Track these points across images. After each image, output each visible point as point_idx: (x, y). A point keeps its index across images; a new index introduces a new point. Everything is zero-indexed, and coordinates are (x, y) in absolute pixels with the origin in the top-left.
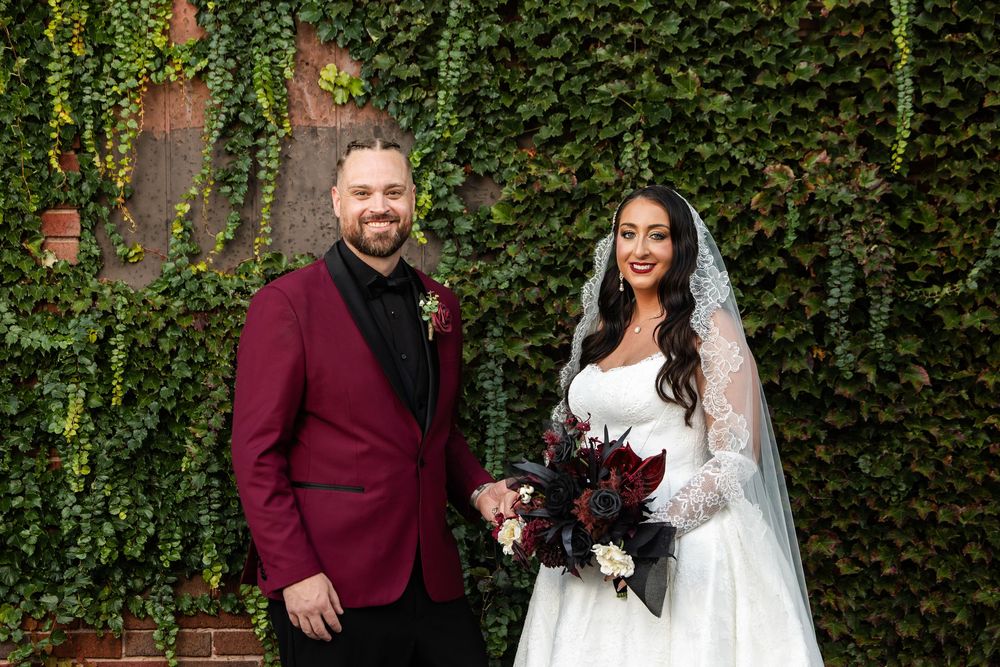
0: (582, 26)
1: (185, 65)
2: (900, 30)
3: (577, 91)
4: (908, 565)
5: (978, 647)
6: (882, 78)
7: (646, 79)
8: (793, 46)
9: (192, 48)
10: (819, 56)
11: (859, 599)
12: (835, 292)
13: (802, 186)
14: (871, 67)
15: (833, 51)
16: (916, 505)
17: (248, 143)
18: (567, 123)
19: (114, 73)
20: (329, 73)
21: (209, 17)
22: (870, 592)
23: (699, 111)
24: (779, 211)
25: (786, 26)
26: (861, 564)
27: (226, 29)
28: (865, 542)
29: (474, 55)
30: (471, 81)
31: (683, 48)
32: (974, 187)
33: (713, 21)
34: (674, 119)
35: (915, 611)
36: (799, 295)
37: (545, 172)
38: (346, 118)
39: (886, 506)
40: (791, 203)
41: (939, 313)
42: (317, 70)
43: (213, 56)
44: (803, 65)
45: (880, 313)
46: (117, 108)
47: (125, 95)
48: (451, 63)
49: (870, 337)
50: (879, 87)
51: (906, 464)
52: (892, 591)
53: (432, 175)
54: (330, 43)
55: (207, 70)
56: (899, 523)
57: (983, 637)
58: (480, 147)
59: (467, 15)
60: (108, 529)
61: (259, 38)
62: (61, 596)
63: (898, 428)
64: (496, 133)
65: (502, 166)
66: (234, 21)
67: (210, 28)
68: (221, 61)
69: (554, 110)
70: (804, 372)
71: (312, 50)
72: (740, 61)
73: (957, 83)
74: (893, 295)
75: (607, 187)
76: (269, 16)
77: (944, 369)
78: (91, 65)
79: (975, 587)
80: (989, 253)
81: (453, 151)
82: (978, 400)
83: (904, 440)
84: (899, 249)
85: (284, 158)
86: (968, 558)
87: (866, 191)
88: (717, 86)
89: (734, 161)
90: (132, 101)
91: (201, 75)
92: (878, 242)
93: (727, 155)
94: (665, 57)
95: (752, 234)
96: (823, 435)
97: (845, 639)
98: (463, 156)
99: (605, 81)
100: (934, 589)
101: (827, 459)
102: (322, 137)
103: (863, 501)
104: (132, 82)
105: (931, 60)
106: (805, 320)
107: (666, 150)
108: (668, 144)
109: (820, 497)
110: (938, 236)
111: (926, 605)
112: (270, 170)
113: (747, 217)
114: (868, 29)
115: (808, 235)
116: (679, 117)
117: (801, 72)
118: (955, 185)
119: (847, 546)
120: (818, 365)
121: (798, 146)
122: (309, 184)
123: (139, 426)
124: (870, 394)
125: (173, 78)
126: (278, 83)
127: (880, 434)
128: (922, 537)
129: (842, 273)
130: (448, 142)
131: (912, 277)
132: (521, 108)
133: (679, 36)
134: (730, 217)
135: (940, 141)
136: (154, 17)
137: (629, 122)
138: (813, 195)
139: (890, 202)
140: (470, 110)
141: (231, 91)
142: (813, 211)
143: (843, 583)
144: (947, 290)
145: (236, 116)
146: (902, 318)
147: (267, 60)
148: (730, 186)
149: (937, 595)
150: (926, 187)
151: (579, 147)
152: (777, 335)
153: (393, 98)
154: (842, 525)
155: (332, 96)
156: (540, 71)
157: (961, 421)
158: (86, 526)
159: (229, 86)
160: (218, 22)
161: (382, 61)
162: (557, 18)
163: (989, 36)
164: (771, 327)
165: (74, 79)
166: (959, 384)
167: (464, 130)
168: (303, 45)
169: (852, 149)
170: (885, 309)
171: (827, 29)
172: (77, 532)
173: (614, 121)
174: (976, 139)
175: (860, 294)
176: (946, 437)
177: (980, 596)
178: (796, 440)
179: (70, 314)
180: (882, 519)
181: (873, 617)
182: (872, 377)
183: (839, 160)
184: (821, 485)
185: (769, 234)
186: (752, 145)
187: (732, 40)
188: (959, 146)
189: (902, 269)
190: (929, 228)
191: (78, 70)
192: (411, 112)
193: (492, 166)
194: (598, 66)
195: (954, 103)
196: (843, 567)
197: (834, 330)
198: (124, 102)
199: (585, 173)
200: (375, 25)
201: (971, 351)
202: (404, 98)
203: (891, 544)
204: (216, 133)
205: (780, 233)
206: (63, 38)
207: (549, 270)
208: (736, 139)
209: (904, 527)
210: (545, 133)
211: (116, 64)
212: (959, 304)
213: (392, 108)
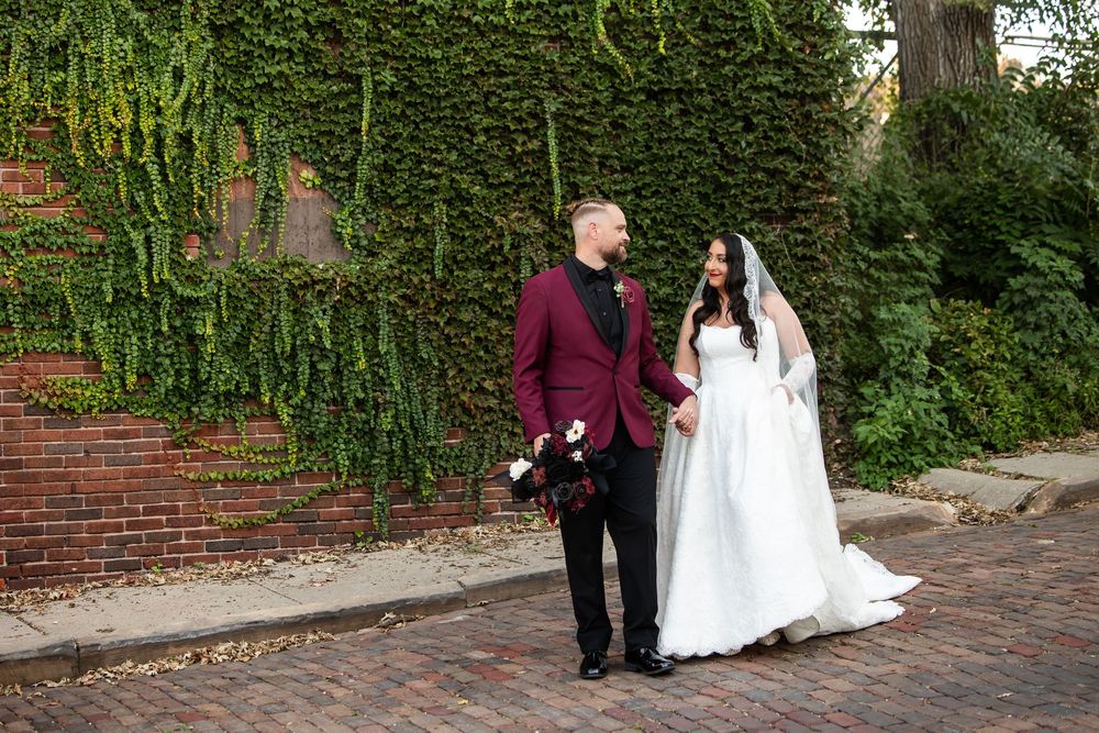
0: (417, 156)
1: (244, 170)
2: (553, 159)
3: (414, 183)
6: (538, 180)
7: (444, 179)
8: (501, 165)
9: (246, 162)
10: (513, 170)
12: (523, 271)
13: (510, 226)
14: (534, 175)
15: (519, 168)
17: (274, 205)
18: (410, 197)
19: (218, 174)
20: (304, 174)
21: (258, 149)
23: (467, 193)
24: (501, 236)
27: (265, 154)
29: (372, 167)
30: (370, 178)
31: (459, 166)
33: (471, 155)
34: (456, 197)
36: (509, 272)
37: (399, 219)
38: (310, 194)
40: (506, 233)
42: (300, 173)
43: (259, 166)
46: (219, 189)
47: (224, 183)
50: (537, 184)
53: (351, 219)
54: (305, 161)
55: (257, 172)
58: (370, 208)
59: (369, 150)
60: (222, 377)
61: (278, 158)
62: (200, 408)
64: (378, 201)
65: (378, 216)
66: (268, 151)
67: (259, 154)
68: (263, 168)
69: (404, 191)
70: (509, 306)
71: (298, 164)
72: (482, 172)
73: (568, 183)
75: (428, 225)
76: (281, 149)
78: (208, 170)
81: (361, 209)
85: (288, 212)
87: (535, 229)
88: (474, 182)
89: (481, 215)
90: (226, 186)
91: (252, 175)
93: (478, 212)
94: (452, 169)
95: (489, 246)
99: (426, 179)
102: (300, 203)
104: (225, 178)
106: (511, 283)
107: (453, 209)
108: (453, 207)
110: (559, 247)
112: (283, 217)
113: (486, 239)
114: (533, 159)
116: (458, 195)
117: (506, 177)
121: (506, 209)
122: (295, 224)
123: (233, 335)
125: (242, 176)
126: (285, 178)
129: (526, 264)
132: (389, 191)
133: (457, 161)
137: (437, 197)
138: (514, 230)
140: (369, 191)
141: (267, 182)
145: (269, 193)
147: (281, 168)
148: (479, 226)
151: (415, 208)
152: (499, 290)
153: (332, 186)
155: (304, 184)
156: (398, 174)
158: (213, 376)
159: (266, 179)
160: (262, 151)
161: (329, 169)
162: (405, 152)
164: (497, 286)
165: (202, 176)
167: (365, 200)
168: (295, 162)
169: (528, 210)
172: (209, 379)
173: (430, 197)
179: (202, 281)
183: (523, 215)
185: (497, 246)
186: (488, 208)
187: (479, 163)
191: (204, 172)
192: (339, 192)
193: (373, 216)
194: (423, 173)
198: (223, 187)
200: (327, 153)
202: (337, 185)
204: (262, 200)
205: (501, 246)
207: (401, 262)
208: (481, 205)
210: (399, 202)
211: (218, 169)
213: (331, 190)
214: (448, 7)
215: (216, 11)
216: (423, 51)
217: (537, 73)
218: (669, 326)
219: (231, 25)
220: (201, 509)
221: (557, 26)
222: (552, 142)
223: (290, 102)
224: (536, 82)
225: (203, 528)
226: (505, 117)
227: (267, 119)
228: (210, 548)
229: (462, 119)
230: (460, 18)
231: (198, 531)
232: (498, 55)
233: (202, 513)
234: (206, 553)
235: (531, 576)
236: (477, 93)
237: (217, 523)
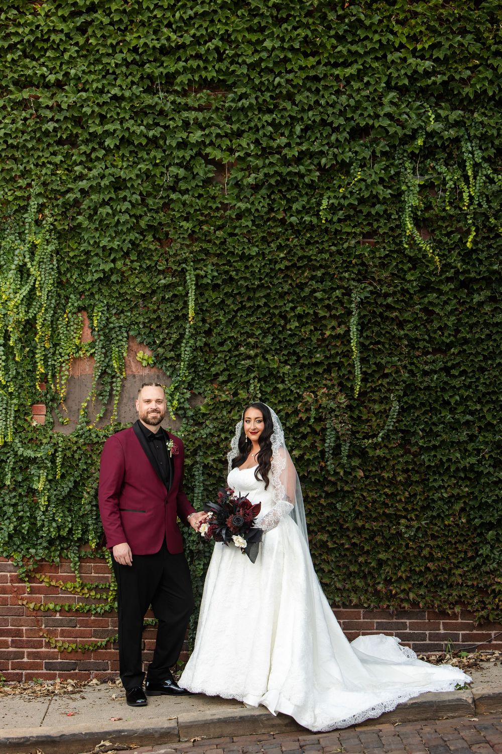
0: (235, 339)
1: (86, 351)
2: (353, 344)
3: (233, 363)
4: (354, 544)
5: (380, 575)
6: (348, 361)
7: (259, 360)
8: (314, 348)
9: (89, 344)
10: (324, 352)
11: (336, 557)
12: (328, 441)
13: (317, 401)
14: (344, 356)
15: (329, 350)
16: (357, 522)
17: (109, 380)
18: (229, 375)
19: (60, 354)
20: (140, 354)
21: (96, 333)
22: (340, 554)
23: (278, 372)
24: (308, 410)
25: (312, 341)
26: (337, 544)
27: (102, 338)
28: (339, 535)
29: (195, 349)
30: (193, 359)
31: (273, 348)
32: (381, 403)
33: (285, 339)
34: (269, 375)
35: (356, 561)
36: (315, 442)
37: (221, 393)
38: (147, 371)
39: (347, 522)
40: (312, 407)
41: (367, 450)
42: (136, 353)
43: (97, 348)
44: (318, 355)
45: (345, 449)
46: (61, 367)
47: (64, 362)
48: (186, 352)
49: (341, 458)
50: (346, 364)
51: (354, 506)
52: (348, 554)
53: (178, 394)
54: (141, 343)
55: (94, 353)
56: (351, 528)
57: (381, 572)
58: (197, 384)
59: (192, 334)
60: (54, 525)
61: (114, 341)
62: (37, 550)
63: (352, 492)
64: (203, 378)
65: (205, 391)
66: (105, 335)
67: (96, 337)
68: (100, 350)
69: (225, 370)
70: (316, 471)
71: (135, 346)
72: (294, 353)
73: (375, 364)
74: (350, 442)
75: (244, 400)
76: (118, 333)
77: (369, 471)
78: (51, 351)
79: (379, 553)
80: (386, 427)
81: (186, 385)
82: (382, 483)
83: (354, 497)
84: (353, 425)
85: (123, 386)
86: (376, 541)
87: (341, 403)
88: (286, 362)
89: (292, 391)
90: (67, 364)
91: (92, 355)
92: (345, 423)
93: (289, 388)
94: (266, 352)
95: (298, 419)
96: (324, 495)
97: (330, 572)
98: (190, 387)
99: (244, 360)
100: (364, 553)
101: (325, 504)
102: (137, 378)
103: (338, 520)
104: (67, 357)
105: (365, 355)
106: (317, 451)
107: (266, 386)
108: (267, 384)
109: (322, 518)
110: (368, 421)
111: (361, 559)
112: (117, 391)
113: (296, 412)
114: (342, 342)
115: (319, 419)
116: (271, 374)
117: (317, 358)
118: (374, 401)
119: (332, 537)
120: (322, 469)
121: (316, 386)
122: (132, 396)
123: (66, 487)
124: (341, 480)
125: (82, 356)
126: (121, 358)
127: (346, 495)
128: (360, 534)
129: (331, 434)
130: (184, 381)
131: (357, 436)
132: (212, 369)
133: (272, 344)
134: (290, 412)
135: (369, 385)
136: (75, 333)
137: (253, 375)
138: (320, 405)
139: (350, 407)
140: (193, 369)
141: (103, 361)
142: (321, 410)
143: (330, 551)
144: (370, 441)
145: (105, 370)
146: (353, 451)
147: (117, 349)
148: (290, 400)
149: (365, 555)
150: (364, 402)
151: (234, 384)
152: (306, 457)
153: (164, 364)
154: (330, 529)
155: (142, 363)
156: (219, 355)
157: (375, 490)
158: (46, 524)
159: (103, 359)
160: (99, 335)
161: (161, 350)
162: (226, 336)
163: (387, 346)
164: (304, 454)
165: (45, 356)
166: (375, 476)
167: (191, 377)
168: (131, 344)
169: (336, 387)
170: (347, 448)
171: (327, 342)
172: (43, 526)
173: (247, 375)
174: (382, 385)
175: (338, 442)
176: (370, 496)
177: (380, 556)
178: (313, 497)
179: (41, 444)
180: (345, 527)
181: (341, 564)
182: (342, 474)
183: (331, 391)
184: (322, 514)
185: (304, 419)
186: (299, 384)
187: (292, 345)
188: (375, 387)
189: (354, 433)
190: (364, 417)
191: (47, 353)
192: (171, 370)
193: (201, 391)
194: (241, 354)
195: (374, 371)
196: (330, 545)
197: (327, 455)
198: (64, 365)
199: (236, 394)
200: (158, 337)
201: (380, 464)
202: (168, 364)
203: (348, 536)
204: (97, 377)
205: (308, 419)
206: (42, 340)
207: (222, 430)
208: (292, 383)
209: (353, 530)
210: (221, 379)
211: (61, 350)
212: (375, 446)
213: (164, 368)
214: (265, 210)
215: (59, 218)
216: (240, 248)
217: (348, 266)
218: (472, 493)
219: (72, 229)
220: (41, 634)
221: (370, 224)
222: (354, 329)
223: (126, 293)
224: (346, 275)
225: (43, 649)
226: (316, 305)
227: (105, 308)
228: (49, 666)
229: (276, 307)
230: (274, 219)
231: (38, 652)
232: (312, 251)
233: (41, 637)
234: (45, 671)
235: (241, 718)
236: (291, 285)
237: (53, 646)
